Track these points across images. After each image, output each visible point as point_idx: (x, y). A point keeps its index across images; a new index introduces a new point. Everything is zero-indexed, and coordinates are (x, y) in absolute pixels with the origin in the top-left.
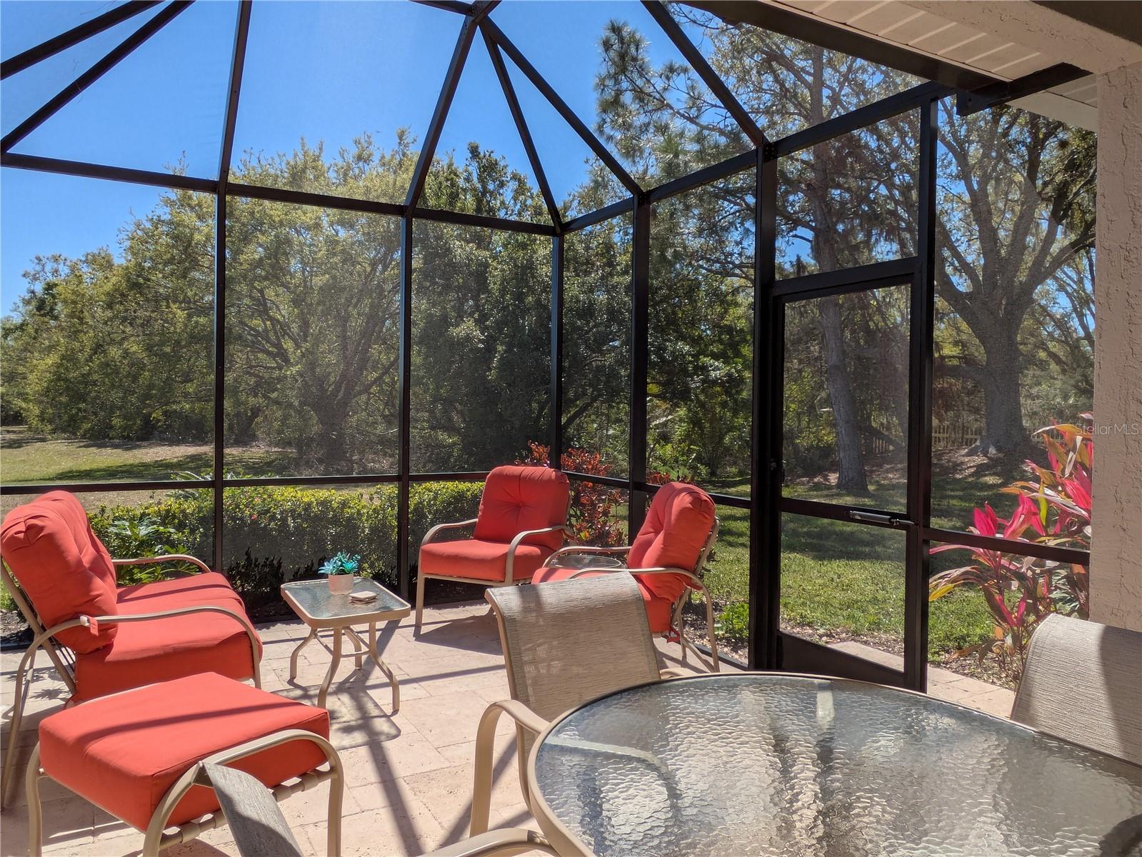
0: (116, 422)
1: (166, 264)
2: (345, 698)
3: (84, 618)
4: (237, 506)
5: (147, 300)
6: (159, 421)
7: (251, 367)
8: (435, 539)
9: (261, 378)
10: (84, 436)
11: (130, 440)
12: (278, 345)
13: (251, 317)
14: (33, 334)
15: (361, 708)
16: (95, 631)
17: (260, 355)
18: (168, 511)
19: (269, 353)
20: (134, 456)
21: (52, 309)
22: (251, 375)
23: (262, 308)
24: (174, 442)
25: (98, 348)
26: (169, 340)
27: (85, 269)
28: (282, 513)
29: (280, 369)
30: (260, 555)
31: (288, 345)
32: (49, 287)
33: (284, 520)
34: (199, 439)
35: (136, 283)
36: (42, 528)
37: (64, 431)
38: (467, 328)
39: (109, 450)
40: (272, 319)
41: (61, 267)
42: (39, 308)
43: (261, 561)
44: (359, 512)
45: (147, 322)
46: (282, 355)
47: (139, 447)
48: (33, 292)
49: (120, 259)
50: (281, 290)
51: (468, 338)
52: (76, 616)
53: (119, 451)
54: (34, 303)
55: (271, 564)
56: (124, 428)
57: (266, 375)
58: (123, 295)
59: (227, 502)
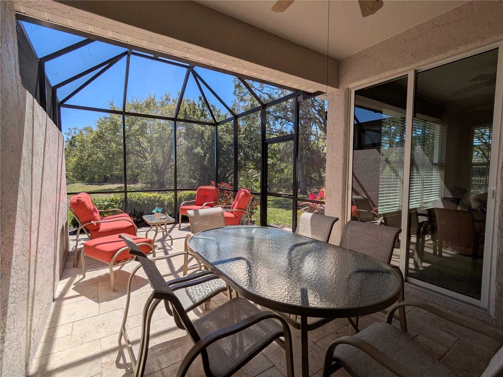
0: (96, 177)
1: (109, 131)
2: (160, 243)
3: (92, 222)
4: (131, 198)
5: (104, 141)
6: (109, 177)
7: (136, 161)
8: (184, 205)
9: (139, 164)
10: (86, 182)
11: (100, 183)
12: (144, 155)
13: (136, 146)
14: (69, 152)
15: (163, 244)
16: (95, 224)
17: (139, 158)
18: (112, 199)
19: (141, 157)
20: (102, 187)
21: (74, 144)
22: (136, 163)
23: (139, 144)
24: (113, 183)
25: (89, 156)
26: (111, 153)
27: (84, 132)
28: (143, 199)
29: (145, 162)
30: (138, 210)
31: (147, 155)
32: (73, 137)
33: (144, 201)
34: (121, 182)
35: (100, 136)
36: (81, 200)
37: (80, 180)
38: (199, 150)
39: (94, 186)
40: (142, 147)
41: (77, 131)
42: (70, 144)
43: (138, 212)
44: (164, 199)
45: (104, 148)
46: (145, 157)
47: (103, 185)
48: (68, 139)
49: (95, 129)
50: (144, 138)
51: (199, 153)
52: (90, 221)
53: (97, 186)
54: (68, 142)
55: (141, 213)
56: (99, 179)
57: (141, 163)
58: (96, 140)
59: (128, 197)
